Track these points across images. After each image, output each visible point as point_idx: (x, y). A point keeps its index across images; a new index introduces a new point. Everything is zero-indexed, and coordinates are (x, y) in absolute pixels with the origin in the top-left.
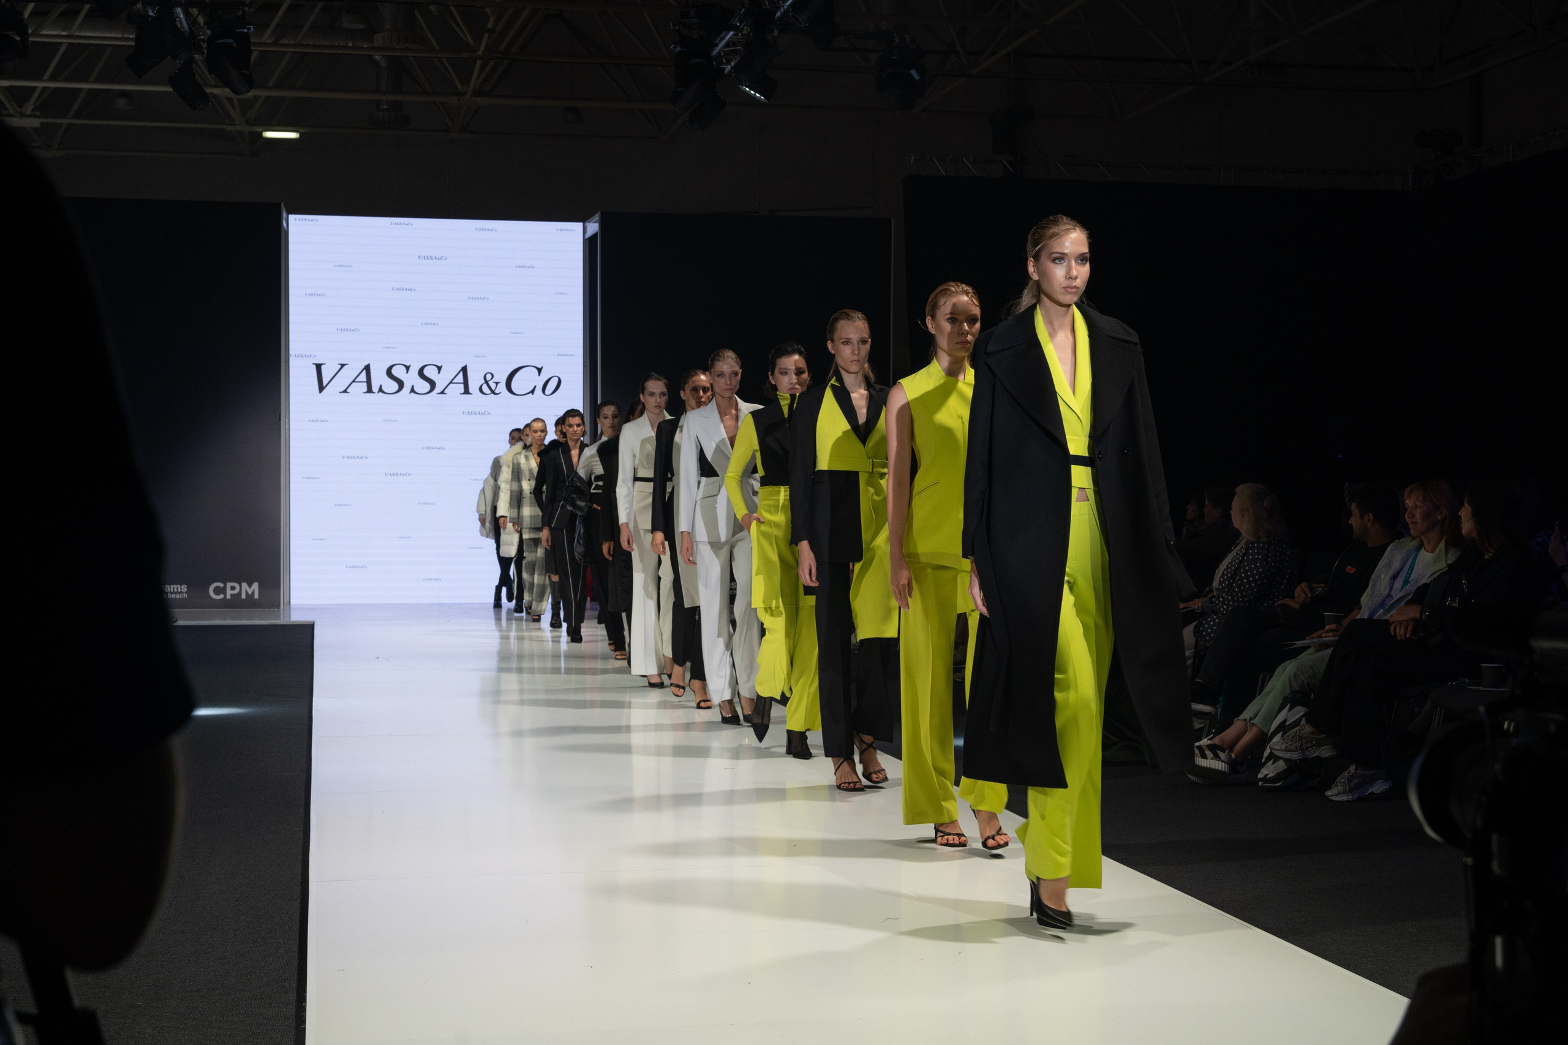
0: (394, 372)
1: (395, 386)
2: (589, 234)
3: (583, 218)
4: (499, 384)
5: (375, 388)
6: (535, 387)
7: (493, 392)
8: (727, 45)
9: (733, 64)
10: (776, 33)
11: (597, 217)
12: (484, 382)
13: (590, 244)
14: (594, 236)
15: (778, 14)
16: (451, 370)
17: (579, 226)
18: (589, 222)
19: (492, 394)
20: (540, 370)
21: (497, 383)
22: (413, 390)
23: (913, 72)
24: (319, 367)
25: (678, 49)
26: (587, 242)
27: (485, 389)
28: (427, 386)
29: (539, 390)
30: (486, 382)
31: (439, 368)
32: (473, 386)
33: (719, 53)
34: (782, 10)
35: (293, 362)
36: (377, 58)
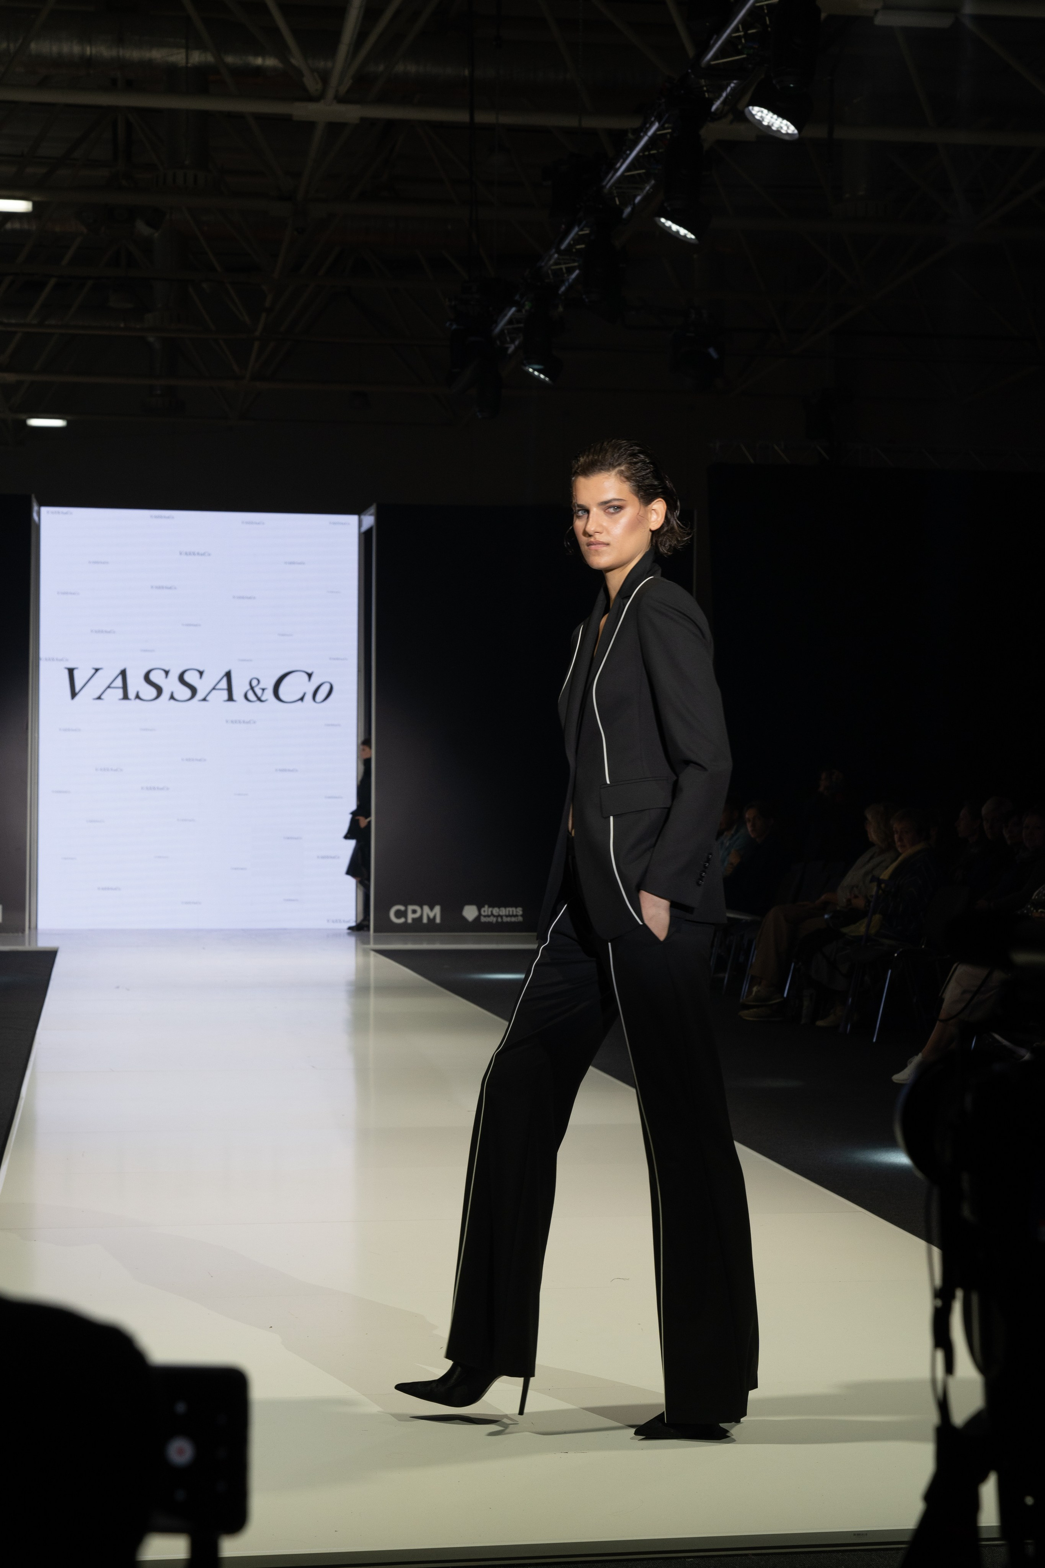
0: (153, 677)
1: (153, 692)
2: (365, 527)
3: (356, 509)
4: (266, 691)
5: (132, 694)
6: (304, 694)
7: (259, 699)
8: (510, 322)
9: (517, 343)
10: (561, 309)
11: (372, 510)
12: (248, 687)
13: (365, 538)
14: (370, 530)
15: (563, 289)
16: (214, 675)
17: (353, 519)
18: (365, 515)
19: (258, 703)
20: (310, 675)
22: (172, 697)
23: (712, 352)
24: (71, 671)
25: (454, 327)
26: (363, 537)
27: (251, 696)
28: (188, 693)
29: (309, 697)
30: (252, 688)
31: (201, 673)
32: (238, 693)
33: (502, 331)
34: (567, 284)
35: (43, 666)
36: (151, 339)
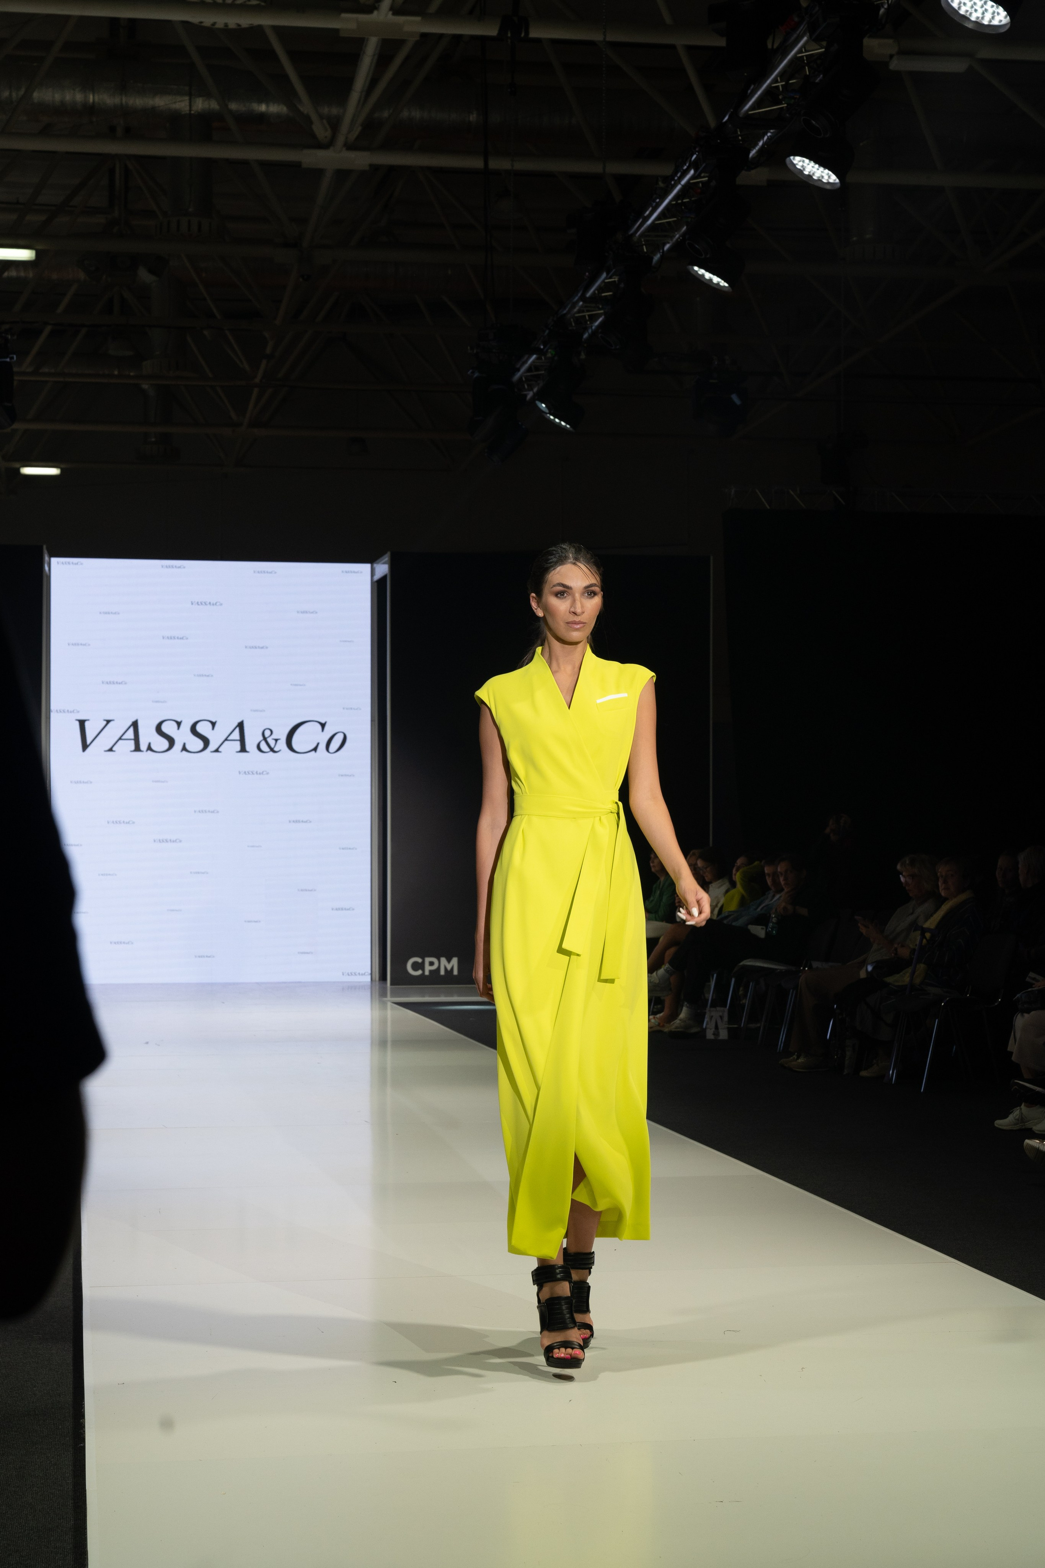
0: (165, 728)
1: (165, 744)
2: (378, 577)
3: (370, 558)
4: (279, 742)
5: (143, 746)
6: (318, 744)
8: (530, 369)
9: (536, 389)
10: (583, 355)
11: (387, 558)
12: (261, 738)
13: (379, 587)
14: (383, 579)
15: (585, 336)
16: (226, 726)
17: (366, 568)
18: (378, 564)
19: (271, 753)
20: (323, 725)
21: (276, 740)
22: (184, 749)
23: (735, 399)
24: (82, 723)
25: (476, 375)
26: (376, 585)
27: (264, 746)
28: (200, 744)
29: (322, 747)
30: (265, 739)
31: (213, 724)
32: (251, 744)
33: (521, 378)
34: (590, 331)
35: (55, 719)
36: (145, 387)
